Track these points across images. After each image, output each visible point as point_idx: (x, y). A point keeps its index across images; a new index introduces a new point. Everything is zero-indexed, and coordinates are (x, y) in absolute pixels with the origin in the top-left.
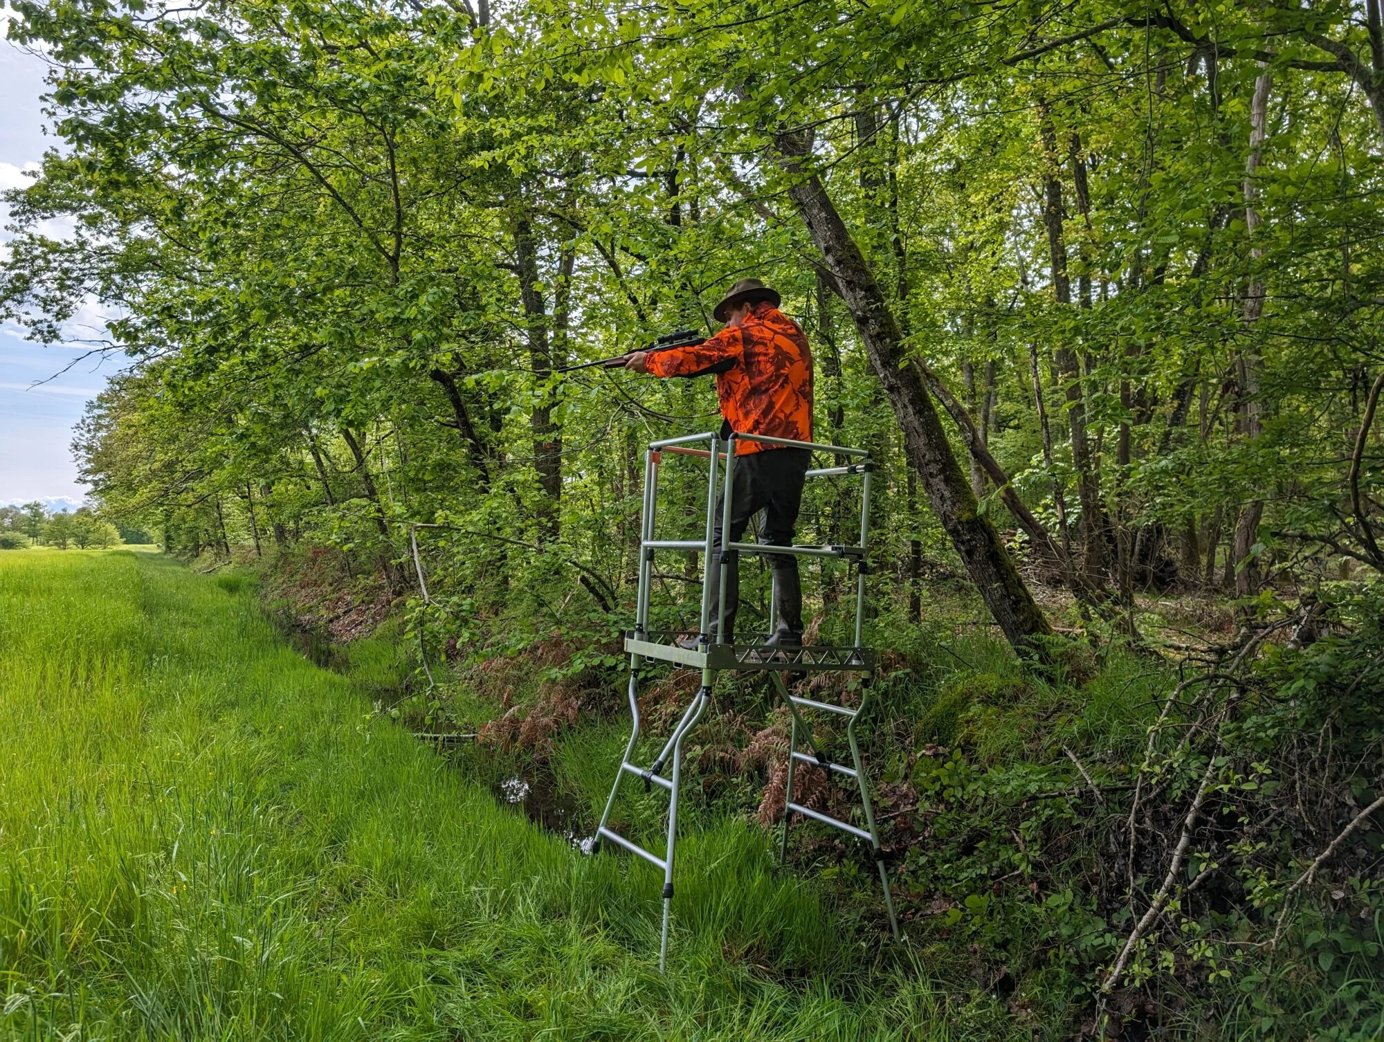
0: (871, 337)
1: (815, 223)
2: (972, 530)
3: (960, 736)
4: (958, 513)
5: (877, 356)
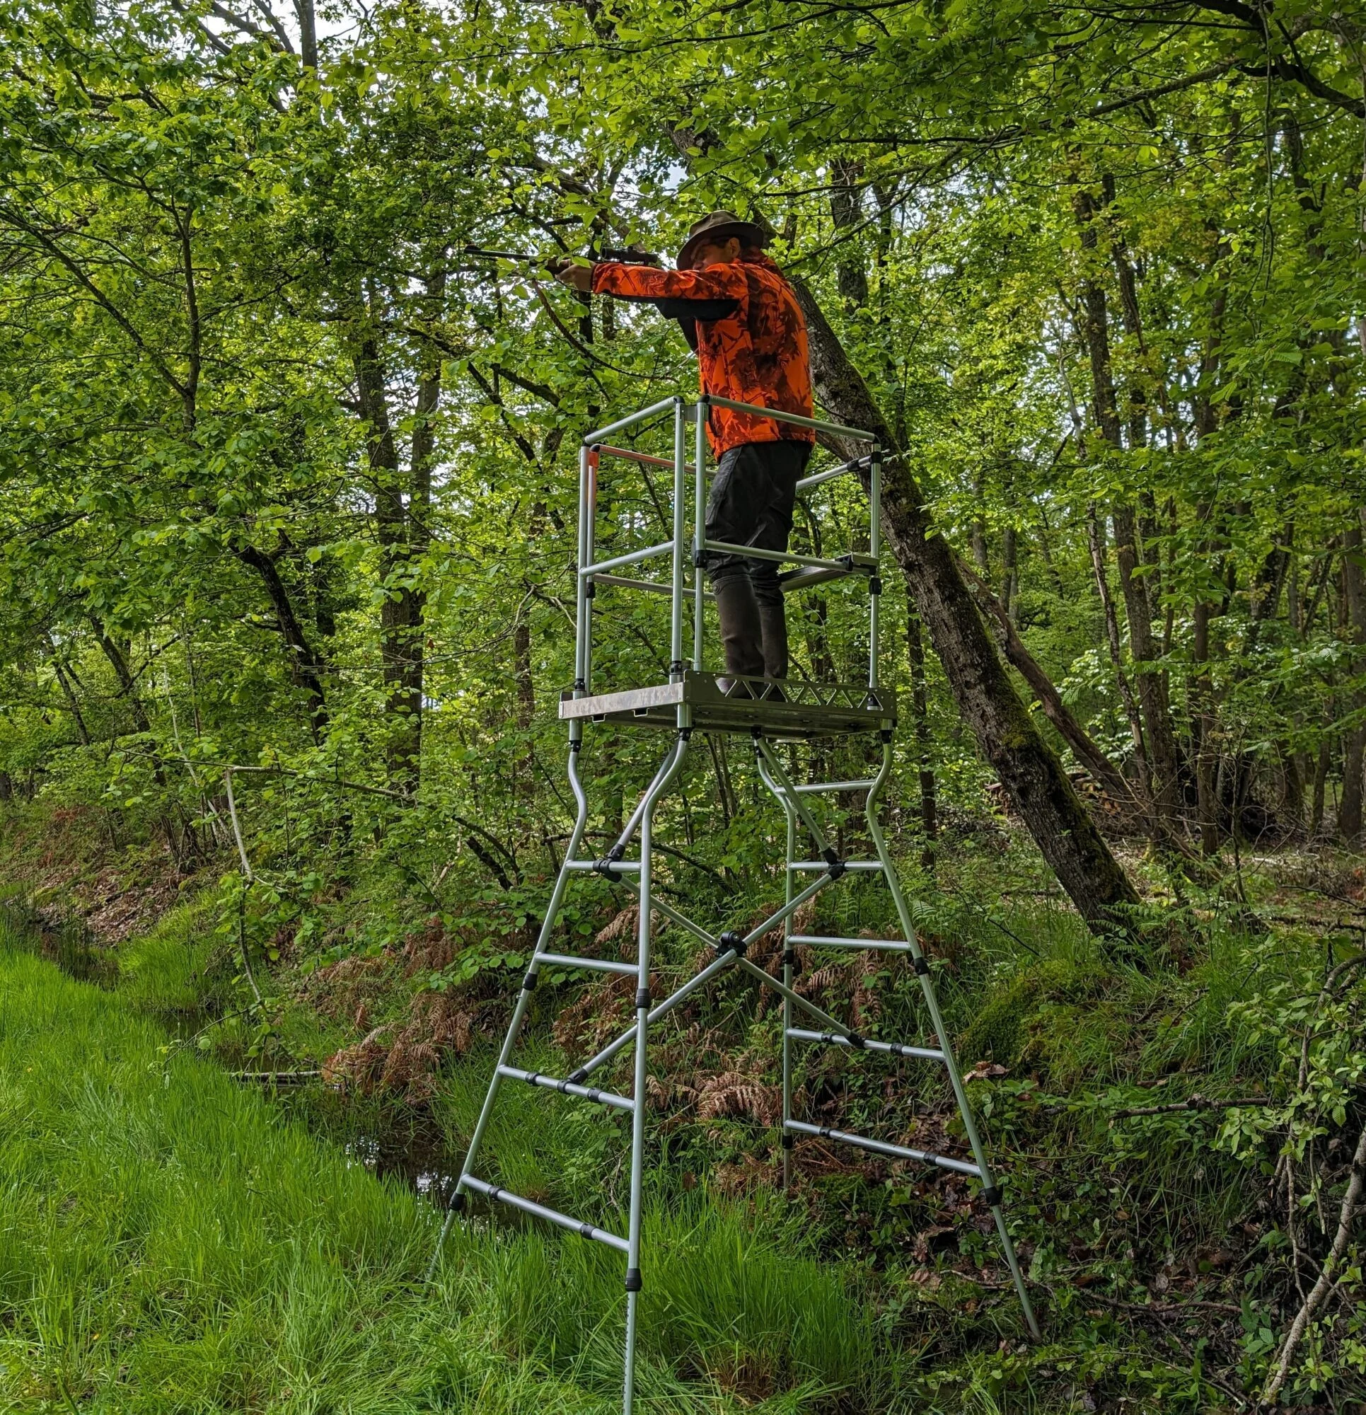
0: (881, 496)
2: (1026, 760)
3: (1024, 1050)
4: (1007, 737)
5: (889, 523)
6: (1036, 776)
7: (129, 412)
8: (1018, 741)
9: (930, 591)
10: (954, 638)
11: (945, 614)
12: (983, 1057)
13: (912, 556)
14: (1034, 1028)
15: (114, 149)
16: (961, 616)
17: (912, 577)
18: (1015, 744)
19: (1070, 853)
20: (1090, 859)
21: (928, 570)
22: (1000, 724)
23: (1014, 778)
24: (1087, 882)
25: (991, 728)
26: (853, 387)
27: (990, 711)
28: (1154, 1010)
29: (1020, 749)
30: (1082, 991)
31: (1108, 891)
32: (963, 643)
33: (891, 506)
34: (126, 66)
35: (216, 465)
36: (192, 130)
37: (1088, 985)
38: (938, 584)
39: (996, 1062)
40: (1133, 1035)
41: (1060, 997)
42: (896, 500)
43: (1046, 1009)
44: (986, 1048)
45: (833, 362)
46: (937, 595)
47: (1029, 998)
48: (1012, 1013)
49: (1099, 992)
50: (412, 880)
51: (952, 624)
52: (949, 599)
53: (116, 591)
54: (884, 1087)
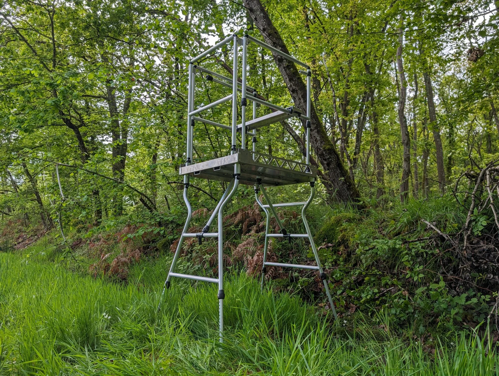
0: (284, 68)
1: (258, 18)
2: (330, 153)
3: (340, 236)
4: (324, 146)
6: (333, 160)
9: (300, 99)
12: (324, 242)
13: (294, 87)
14: (341, 231)
18: (326, 148)
19: (343, 184)
20: (349, 186)
21: (299, 92)
22: (322, 142)
23: (325, 160)
24: (348, 193)
25: (319, 144)
27: (318, 138)
29: (328, 150)
33: (288, 71)
39: (328, 243)
41: (349, 221)
43: (345, 224)
44: (324, 239)
45: (269, 25)
49: (361, 220)
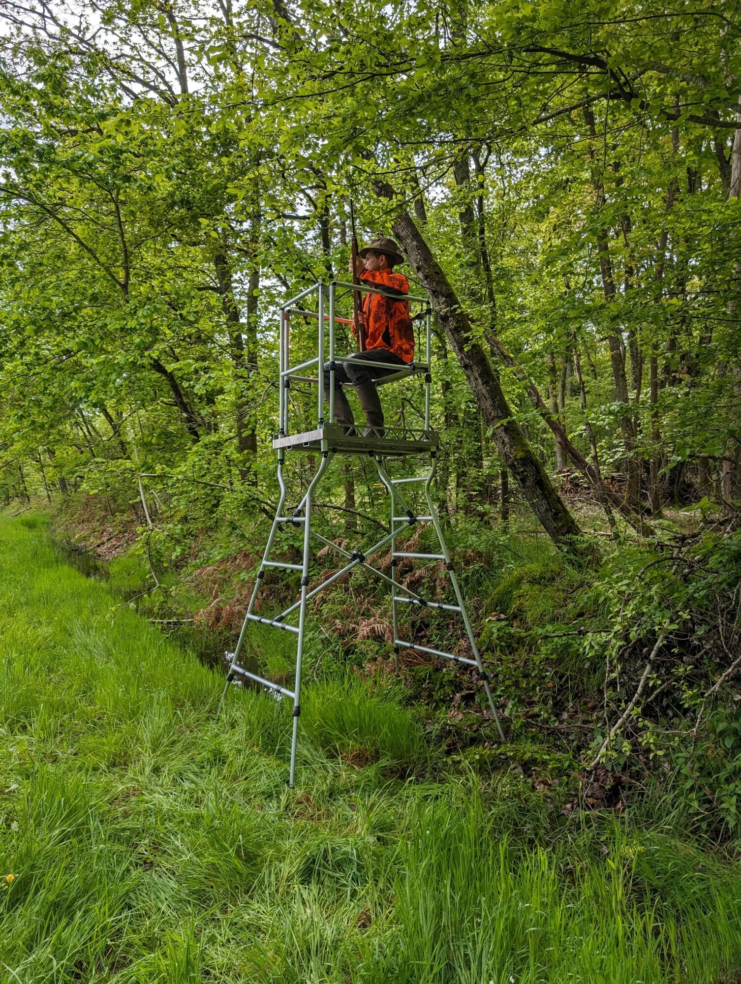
0: (451, 330)
1: (409, 249)
2: (524, 465)
3: (514, 606)
4: (515, 453)
5: (455, 344)
6: (530, 472)
7: (94, 298)
8: (520, 455)
9: (476, 379)
10: (488, 403)
11: (484, 391)
12: (496, 611)
13: (467, 361)
14: (519, 597)
15: (73, 160)
16: (492, 391)
17: (467, 372)
18: (518, 457)
19: (547, 510)
20: (556, 514)
21: (475, 368)
22: (512, 447)
23: (518, 474)
24: (555, 525)
25: (507, 449)
26: (436, 273)
27: (506, 440)
28: (578, 588)
29: (521, 459)
30: (544, 578)
31: (566, 529)
32: (493, 405)
33: (456, 335)
34: (80, 115)
35: (132, 324)
36: (112, 148)
37: (548, 575)
38: (480, 375)
39: (501, 613)
40: (565, 600)
41: (534, 581)
42: (458, 332)
43: (525, 587)
44: (497, 606)
45: (425, 260)
46: (480, 381)
47: (519, 581)
48: (510, 589)
49: (553, 579)
50: (234, 529)
51: (487, 396)
52: (486, 383)
53: (89, 389)
54: (448, 625)
